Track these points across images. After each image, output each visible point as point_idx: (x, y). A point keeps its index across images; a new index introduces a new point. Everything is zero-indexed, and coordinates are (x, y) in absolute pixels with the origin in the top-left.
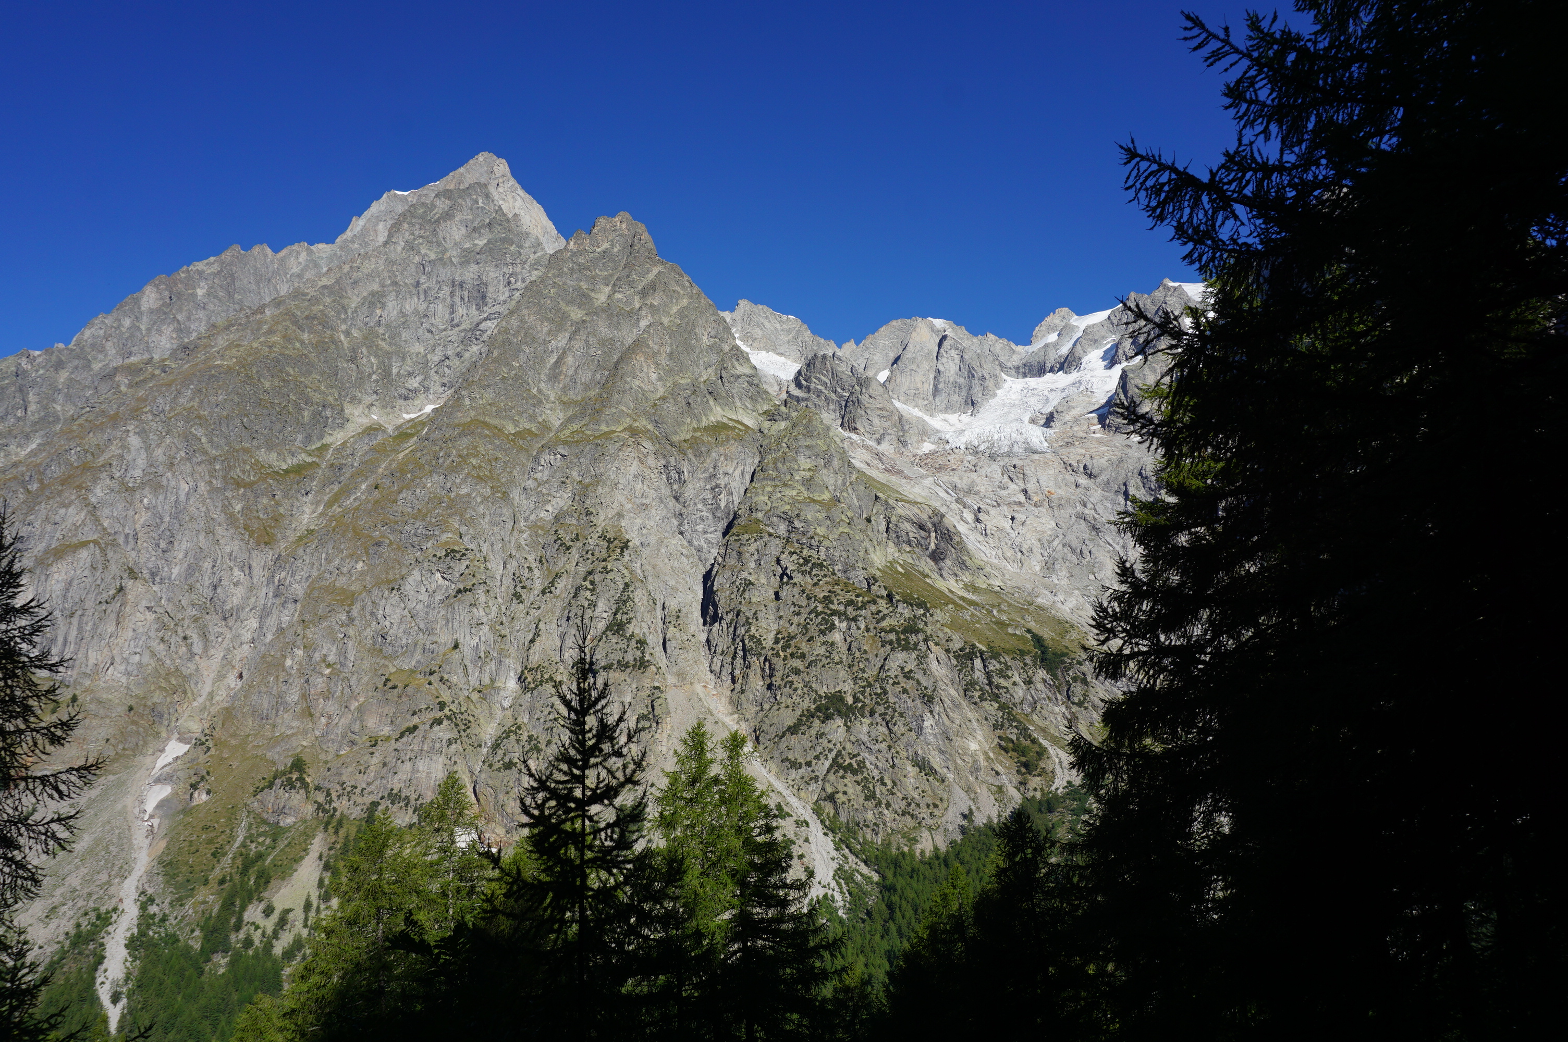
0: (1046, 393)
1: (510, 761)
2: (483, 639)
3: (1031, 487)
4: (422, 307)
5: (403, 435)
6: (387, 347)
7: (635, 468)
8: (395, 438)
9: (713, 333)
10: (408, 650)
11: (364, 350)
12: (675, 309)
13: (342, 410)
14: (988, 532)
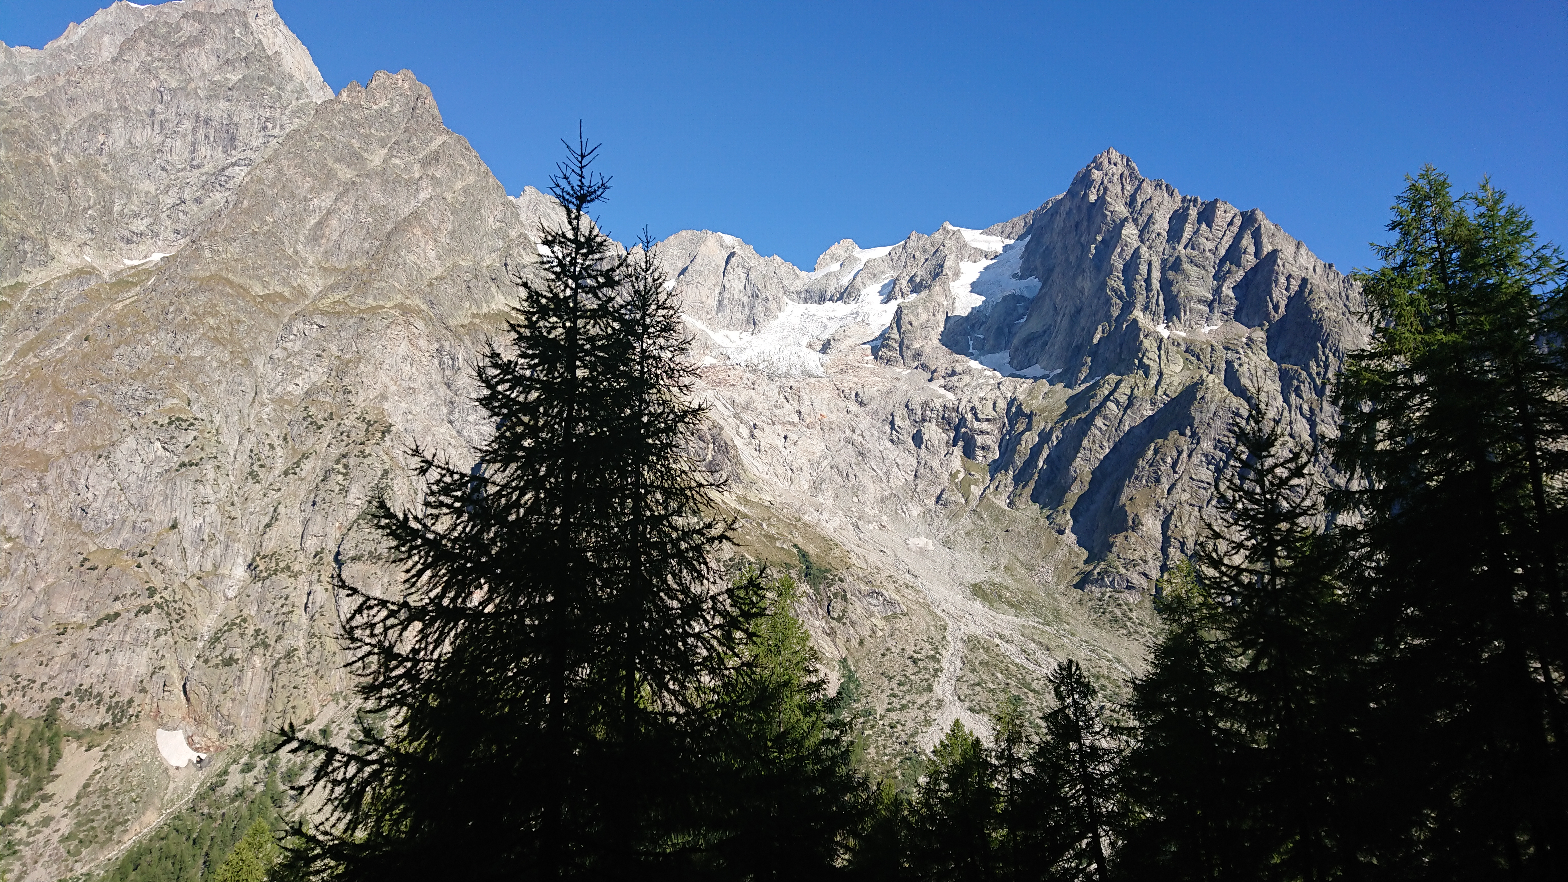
0: (825, 320)
1: (231, 657)
2: (208, 519)
3: (805, 409)
4: (157, 140)
5: (122, 283)
6: (110, 181)
7: (403, 348)
8: (113, 285)
9: (500, 217)
10: (113, 528)
11: (80, 179)
12: (459, 185)
13: (46, 246)
14: (762, 448)
